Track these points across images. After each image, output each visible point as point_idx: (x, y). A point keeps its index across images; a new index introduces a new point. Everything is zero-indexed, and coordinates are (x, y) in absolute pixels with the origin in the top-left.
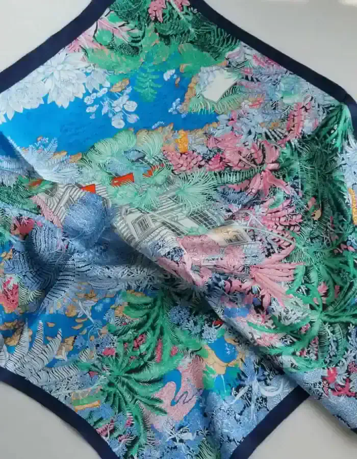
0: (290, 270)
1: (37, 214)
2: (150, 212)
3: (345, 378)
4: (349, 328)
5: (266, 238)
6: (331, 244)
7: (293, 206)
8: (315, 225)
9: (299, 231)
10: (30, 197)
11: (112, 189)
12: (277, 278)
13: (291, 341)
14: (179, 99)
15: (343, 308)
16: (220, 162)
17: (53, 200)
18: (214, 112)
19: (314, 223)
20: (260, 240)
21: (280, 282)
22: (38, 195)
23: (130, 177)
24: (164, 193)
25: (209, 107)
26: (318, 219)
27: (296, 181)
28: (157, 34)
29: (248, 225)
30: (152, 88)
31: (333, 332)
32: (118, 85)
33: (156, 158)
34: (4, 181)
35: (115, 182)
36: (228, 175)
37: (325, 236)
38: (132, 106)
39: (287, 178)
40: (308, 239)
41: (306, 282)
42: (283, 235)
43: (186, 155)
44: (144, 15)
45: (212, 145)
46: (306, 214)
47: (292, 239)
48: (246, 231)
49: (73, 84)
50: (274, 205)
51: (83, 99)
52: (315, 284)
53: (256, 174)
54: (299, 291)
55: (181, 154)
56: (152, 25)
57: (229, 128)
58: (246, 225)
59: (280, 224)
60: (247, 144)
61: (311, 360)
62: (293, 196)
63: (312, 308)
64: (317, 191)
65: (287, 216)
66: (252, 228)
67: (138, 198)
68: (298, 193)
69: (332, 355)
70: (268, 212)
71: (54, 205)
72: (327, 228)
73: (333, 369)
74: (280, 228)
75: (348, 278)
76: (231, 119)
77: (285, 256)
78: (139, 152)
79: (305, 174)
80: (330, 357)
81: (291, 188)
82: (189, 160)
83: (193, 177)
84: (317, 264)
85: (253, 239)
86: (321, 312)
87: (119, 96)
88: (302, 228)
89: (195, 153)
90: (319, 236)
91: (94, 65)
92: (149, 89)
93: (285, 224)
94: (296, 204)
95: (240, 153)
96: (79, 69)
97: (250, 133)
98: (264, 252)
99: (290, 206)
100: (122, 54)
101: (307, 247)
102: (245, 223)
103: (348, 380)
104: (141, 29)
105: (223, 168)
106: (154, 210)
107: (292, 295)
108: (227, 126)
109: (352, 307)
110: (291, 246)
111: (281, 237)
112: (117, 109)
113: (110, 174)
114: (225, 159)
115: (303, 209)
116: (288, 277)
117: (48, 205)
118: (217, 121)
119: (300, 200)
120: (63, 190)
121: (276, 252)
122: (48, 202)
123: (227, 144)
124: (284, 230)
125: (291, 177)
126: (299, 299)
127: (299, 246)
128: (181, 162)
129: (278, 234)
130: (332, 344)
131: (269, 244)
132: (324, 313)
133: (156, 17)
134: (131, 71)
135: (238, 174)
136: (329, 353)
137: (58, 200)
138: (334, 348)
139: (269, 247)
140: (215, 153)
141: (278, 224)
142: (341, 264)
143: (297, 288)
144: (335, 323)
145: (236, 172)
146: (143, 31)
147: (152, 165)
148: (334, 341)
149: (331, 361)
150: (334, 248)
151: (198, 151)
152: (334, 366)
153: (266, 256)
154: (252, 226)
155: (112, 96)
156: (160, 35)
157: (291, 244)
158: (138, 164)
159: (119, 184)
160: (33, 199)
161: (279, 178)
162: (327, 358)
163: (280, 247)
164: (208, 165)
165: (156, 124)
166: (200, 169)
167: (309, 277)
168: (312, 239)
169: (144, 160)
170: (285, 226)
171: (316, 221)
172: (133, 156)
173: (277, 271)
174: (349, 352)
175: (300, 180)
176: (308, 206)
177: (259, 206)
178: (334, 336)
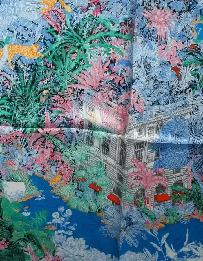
0: (80, 76)
1: (196, 180)
2: (102, 163)
3: (91, 7)
4: (75, 27)
5: (76, 99)
6: (53, 74)
7: (52, 105)
8: (51, 88)
9: (60, 91)
10: (191, 190)
11: (104, 188)
12: (89, 76)
13: (106, 38)
14: (36, 200)
15: (71, 38)
16: (54, 156)
17: (183, 179)
18: (30, 179)
19: (50, 90)
20: (80, 100)
21: (90, 73)
22: (187, 188)
23: (92, 186)
24: (89, 165)
25: (29, 183)
26: (47, 90)
27: (40, 114)
28: (12, 235)
29: (79, 112)
30: (39, 215)
31: (83, 32)
32: (51, 229)
33: (73, 183)
34: (193, 206)
35: (99, 190)
36: (59, 147)
37: (52, 80)
38: (55, 215)
39: (42, 119)
40: (60, 84)
41: (78, 65)
42: (68, 95)
43: (61, 173)
44: (11, 248)
45: (48, 167)
46: (50, 97)
47: (66, 90)
48: (83, 110)
49: (71, 244)
50: (60, 112)
51: (72, 235)
52: (75, 61)
53: (50, 135)
54: (85, 63)
55: (62, 175)
56: (11, 240)
57: (33, 166)
58: (80, 113)
59: (65, 101)
60: (36, 152)
61: (102, 24)
62: (48, 110)
63: (85, 51)
64: (36, 101)
65: (58, 102)
66: (79, 109)
67: (100, 174)
68: (44, 109)
69: (91, 22)
70: (65, 111)
71: (185, 177)
72: (48, 82)
73: (94, 15)
74: (66, 99)
75: (59, 49)
76: (28, 169)
77: (76, 84)
78: (75, 192)
79: (33, 113)
80: (92, 21)
81: (45, 113)
82: (63, 169)
83: (70, 160)
84: (67, 69)
85: (83, 103)
86: (82, 46)
87: (56, 223)
88: (57, 91)
89: (57, 170)
90: (54, 82)
91: (55, 245)
92: (40, 216)
93: (63, 99)
94: (50, 105)
95: (43, 152)
96: (63, 249)
97: (29, 155)
98: (83, 93)
99: (54, 106)
100: (37, 240)
101: (64, 80)
102: (80, 114)
103: (90, 5)
104: (18, 243)
105: (56, 152)
106: (100, 163)
107: (89, 63)
108: (33, 168)
109: (67, 35)
110: (69, 87)
111: (70, 95)
112: (62, 219)
113: (97, 195)
114: (51, 155)
115: (49, 100)
116: (84, 74)
117: (187, 179)
118: (34, 174)
119: (46, 105)
120: (174, 179)
121: (78, 89)
122: (186, 181)
123: (42, 161)
124: (66, 97)
125: (40, 118)
126: (88, 59)
127: (66, 84)
128: (67, 172)
129: (69, 97)
130: (87, 27)
131: (77, 96)
132: (82, 44)
133: (6, 242)
134: (40, 230)
135: (55, 143)
136: (92, 23)
137: (181, 177)
138: (88, 24)
139: (79, 94)
140: (51, 162)
141: (66, 101)
142: (56, 59)
143: (84, 66)
144: (79, 35)
145: (54, 145)
146: (18, 241)
147: (78, 182)
148: (86, 27)
149: (93, 19)
150: (53, 70)
151: (55, 169)
152: (93, 16)
153: (83, 91)
154: (78, 110)
155: (59, 226)
156: (11, 233)
157: (69, 88)
158: (82, 188)
159: (99, 188)
160: (191, 188)
161: (45, 123)
162: (94, 22)
163: (74, 90)
164: (60, 160)
165: (56, 198)
166: (64, 161)
167: (75, 67)
168: (58, 83)
169: (78, 187)
170: (63, 98)
171: (49, 90)
172: (80, 193)
173: (85, 80)
174: (82, 18)
175: (38, 113)
176: (46, 99)
177: (67, 117)
178: (84, 30)
